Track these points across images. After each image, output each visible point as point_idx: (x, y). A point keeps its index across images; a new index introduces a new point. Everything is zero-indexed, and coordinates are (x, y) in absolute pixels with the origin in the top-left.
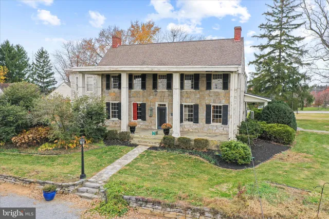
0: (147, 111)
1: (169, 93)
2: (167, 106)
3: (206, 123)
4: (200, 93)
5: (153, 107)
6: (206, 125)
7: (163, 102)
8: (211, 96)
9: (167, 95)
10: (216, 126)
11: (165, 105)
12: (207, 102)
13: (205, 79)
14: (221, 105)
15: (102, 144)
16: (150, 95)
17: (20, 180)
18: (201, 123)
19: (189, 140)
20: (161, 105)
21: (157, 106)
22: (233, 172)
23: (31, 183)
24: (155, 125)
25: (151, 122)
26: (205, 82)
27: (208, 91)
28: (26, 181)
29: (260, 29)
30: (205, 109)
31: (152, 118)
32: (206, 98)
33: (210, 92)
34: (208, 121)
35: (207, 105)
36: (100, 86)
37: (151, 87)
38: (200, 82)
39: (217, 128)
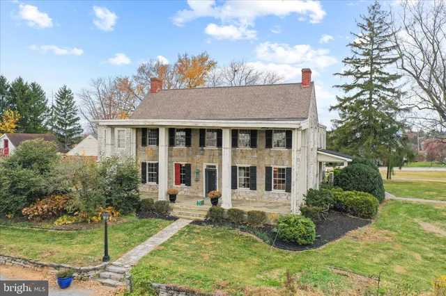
0: (192, 175)
1: (219, 152)
2: (217, 168)
3: (266, 190)
4: (259, 152)
5: (200, 169)
6: (266, 192)
7: (213, 162)
8: (272, 156)
9: (217, 154)
10: (278, 194)
11: (215, 167)
12: (267, 164)
13: (264, 135)
14: (285, 167)
15: (133, 217)
16: (196, 154)
17: (31, 263)
18: (260, 191)
19: (242, 212)
20: (210, 166)
21: (205, 167)
22: (291, 254)
23: (43, 266)
24: (203, 191)
25: (198, 188)
26: (264, 139)
27: (268, 149)
28: (38, 264)
29: (344, 64)
30: (265, 172)
31: (198, 183)
32: (266, 158)
33: (270, 151)
34: (268, 188)
35: (266, 168)
36: (135, 141)
37: (197, 143)
38: (258, 138)
39: (280, 196)
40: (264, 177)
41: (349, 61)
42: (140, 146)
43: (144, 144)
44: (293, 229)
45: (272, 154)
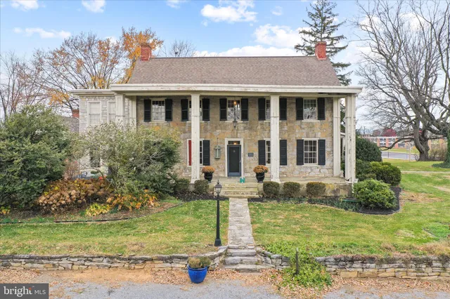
0: (211, 152)
1: (245, 125)
2: (242, 144)
3: (297, 164)
4: (289, 125)
5: (222, 146)
6: (297, 167)
7: (237, 137)
8: (303, 129)
9: (242, 128)
10: (310, 167)
11: (239, 142)
12: (298, 136)
13: (294, 106)
14: (317, 139)
16: (216, 128)
17: (123, 259)
18: (291, 165)
19: (298, 186)
20: (233, 142)
21: (226, 143)
23: (145, 260)
24: (224, 171)
25: (218, 167)
26: (295, 110)
27: (299, 122)
28: (136, 260)
30: (296, 145)
31: (219, 161)
32: (297, 131)
33: (302, 123)
34: (300, 162)
35: (297, 140)
36: (135, 116)
38: (288, 110)
39: (312, 170)
40: (295, 150)
42: (142, 121)
43: (147, 119)
45: (303, 126)
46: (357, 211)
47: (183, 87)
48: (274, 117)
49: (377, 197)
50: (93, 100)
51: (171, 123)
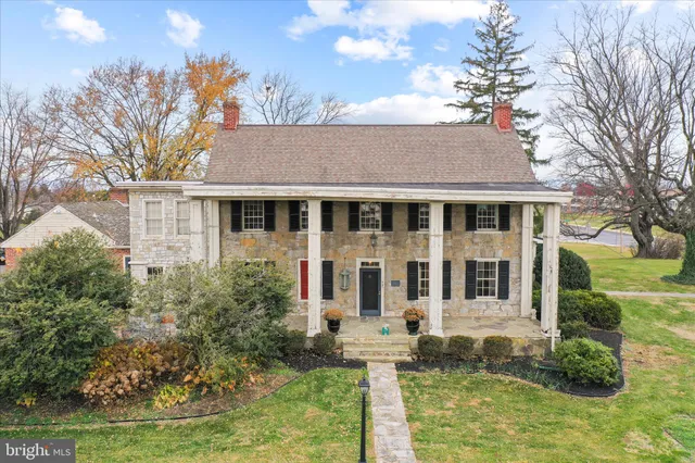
0: (335, 279)
1: (388, 238)
2: (382, 266)
3: (466, 298)
4: (454, 238)
5: (351, 269)
6: (466, 302)
7: (375, 257)
8: (476, 244)
9: (383, 243)
10: (487, 305)
11: (377, 264)
12: (468, 255)
14: (496, 260)
16: (343, 243)
18: (456, 299)
20: (368, 264)
21: (359, 266)
24: (355, 307)
25: (345, 301)
26: (464, 215)
27: (470, 233)
30: (464, 269)
31: (348, 293)
32: (466, 247)
33: (474, 236)
34: (470, 294)
35: (467, 262)
36: (218, 223)
37: (346, 224)
38: (453, 214)
39: (488, 307)
40: (464, 277)
41: (463, 86)
42: (228, 231)
43: (236, 227)
44: (597, 363)
45: (476, 240)
46: (561, 389)
47: (296, 191)
48: (435, 236)
49: (592, 370)
50: (150, 198)
51: (273, 234)
